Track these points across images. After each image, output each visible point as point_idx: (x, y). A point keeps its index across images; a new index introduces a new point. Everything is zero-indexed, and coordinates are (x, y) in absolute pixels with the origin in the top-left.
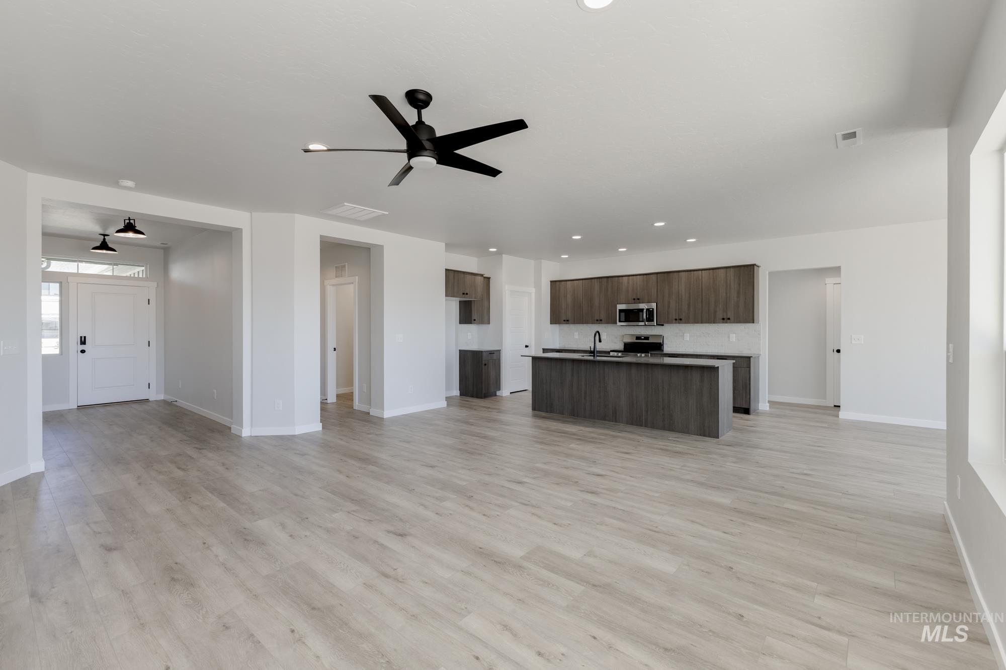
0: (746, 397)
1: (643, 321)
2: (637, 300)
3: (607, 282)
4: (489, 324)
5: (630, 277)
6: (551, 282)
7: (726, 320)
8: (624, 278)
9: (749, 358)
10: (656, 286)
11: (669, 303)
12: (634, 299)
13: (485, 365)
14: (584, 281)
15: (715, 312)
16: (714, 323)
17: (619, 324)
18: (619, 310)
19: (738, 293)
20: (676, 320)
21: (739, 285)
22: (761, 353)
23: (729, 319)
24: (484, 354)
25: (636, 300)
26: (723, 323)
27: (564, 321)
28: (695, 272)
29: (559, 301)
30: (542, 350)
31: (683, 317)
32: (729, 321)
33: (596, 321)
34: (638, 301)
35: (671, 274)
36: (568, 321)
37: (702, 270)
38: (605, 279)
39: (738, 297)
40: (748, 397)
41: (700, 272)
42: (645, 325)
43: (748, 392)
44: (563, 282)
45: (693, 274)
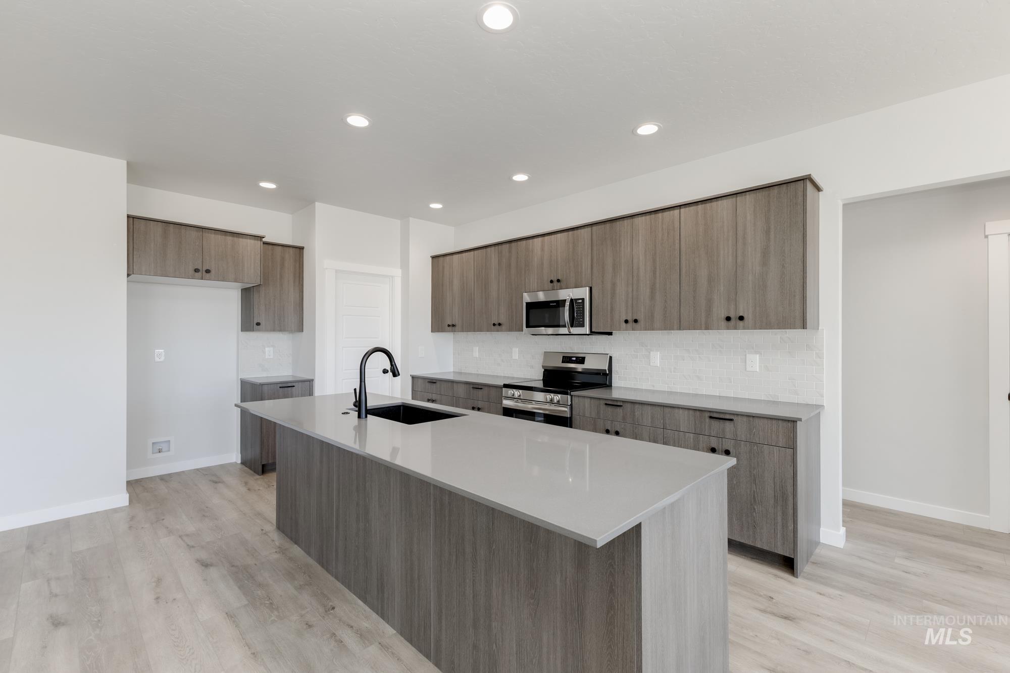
0: (785, 526)
1: (564, 326)
2: (557, 283)
4: (303, 331)
5: (546, 238)
6: (433, 257)
7: (734, 320)
8: (536, 240)
9: (793, 422)
10: (590, 251)
11: (614, 285)
12: (552, 282)
14: (476, 252)
15: (710, 302)
16: (707, 328)
17: (527, 330)
18: (526, 304)
19: (765, 254)
20: (626, 321)
21: (768, 232)
22: (825, 405)
23: (741, 318)
25: (554, 284)
26: (728, 328)
27: (449, 326)
28: (666, 214)
30: (410, 379)
31: (640, 317)
32: (741, 323)
33: (493, 327)
35: (618, 223)
36: (453, 326)
37: (680, 206)
39: (765, 263)
40: (791, 528)
41: (676, 212)
42: (569, 333)
43: (791, 511)
44: (448, 258)
45: (660, 217)
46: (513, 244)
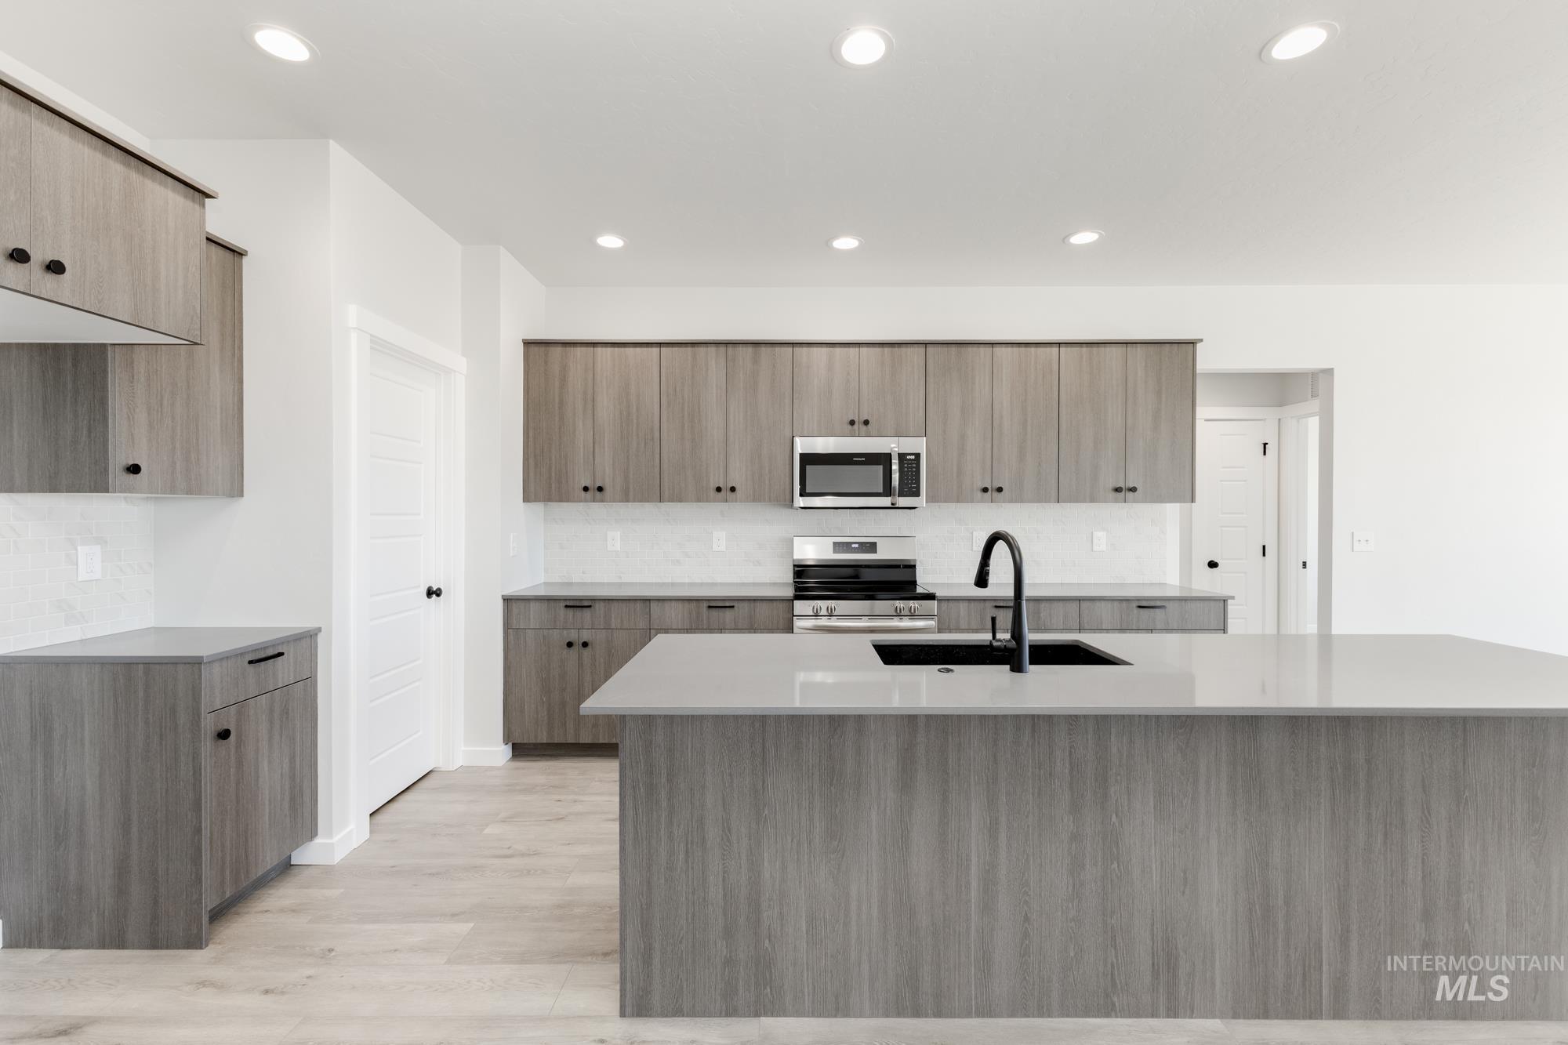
2: (862, 425)
3: (756, 361)
4: (241, 494)
5: (835, 350)
8: (812, 350)
10: (922, 384)
11: (963, 437)
12: (852, 422)
13: (224, 735)
14: (666, 350)
15: (1096, 468)
16: (1091, 501)
17: (800, 502)
18: (802, 455)
19: (1156, 417)
20: (984, 490)
23: (1133, 489)
24: (214, 676)
25: (856, 426)
27: (586, 489)
29: (562, 418)
30: (500, 602)
31: (1004, 482)
33: (713, 493)
34: (864, 428)
36: (597, 490)
38: (750, 349)
39: (1156, 428)
41: (1057, 350)
42: (893, 507)
44: (579, 350)
45: (1033, 352)
46: (763, 349)
